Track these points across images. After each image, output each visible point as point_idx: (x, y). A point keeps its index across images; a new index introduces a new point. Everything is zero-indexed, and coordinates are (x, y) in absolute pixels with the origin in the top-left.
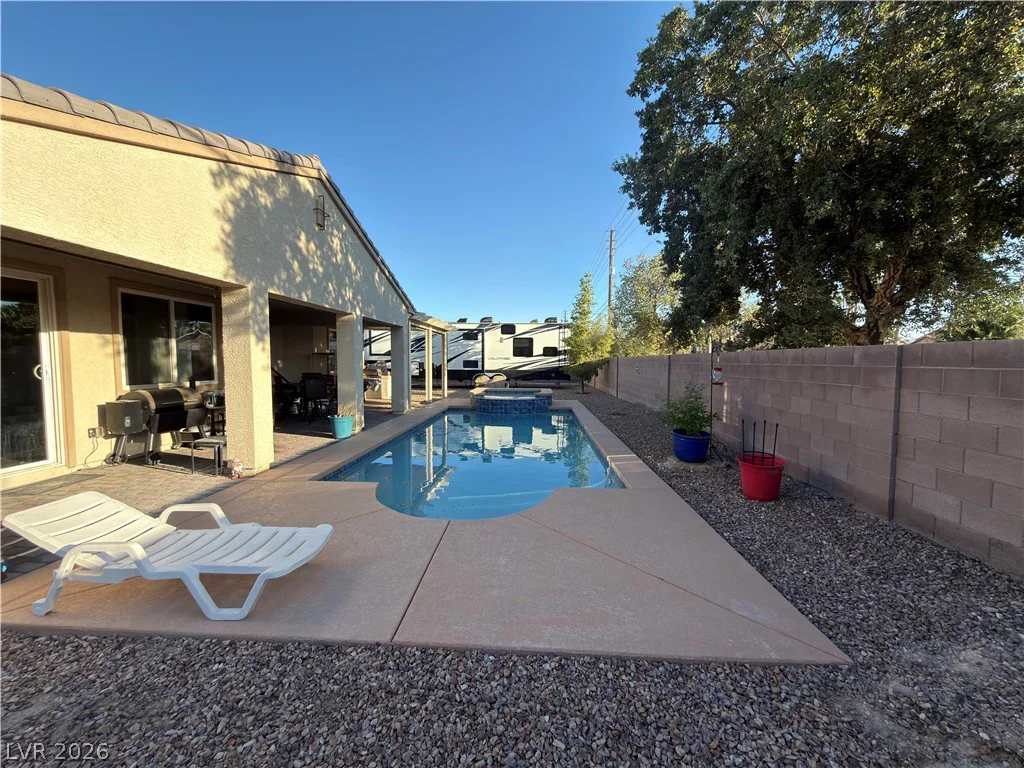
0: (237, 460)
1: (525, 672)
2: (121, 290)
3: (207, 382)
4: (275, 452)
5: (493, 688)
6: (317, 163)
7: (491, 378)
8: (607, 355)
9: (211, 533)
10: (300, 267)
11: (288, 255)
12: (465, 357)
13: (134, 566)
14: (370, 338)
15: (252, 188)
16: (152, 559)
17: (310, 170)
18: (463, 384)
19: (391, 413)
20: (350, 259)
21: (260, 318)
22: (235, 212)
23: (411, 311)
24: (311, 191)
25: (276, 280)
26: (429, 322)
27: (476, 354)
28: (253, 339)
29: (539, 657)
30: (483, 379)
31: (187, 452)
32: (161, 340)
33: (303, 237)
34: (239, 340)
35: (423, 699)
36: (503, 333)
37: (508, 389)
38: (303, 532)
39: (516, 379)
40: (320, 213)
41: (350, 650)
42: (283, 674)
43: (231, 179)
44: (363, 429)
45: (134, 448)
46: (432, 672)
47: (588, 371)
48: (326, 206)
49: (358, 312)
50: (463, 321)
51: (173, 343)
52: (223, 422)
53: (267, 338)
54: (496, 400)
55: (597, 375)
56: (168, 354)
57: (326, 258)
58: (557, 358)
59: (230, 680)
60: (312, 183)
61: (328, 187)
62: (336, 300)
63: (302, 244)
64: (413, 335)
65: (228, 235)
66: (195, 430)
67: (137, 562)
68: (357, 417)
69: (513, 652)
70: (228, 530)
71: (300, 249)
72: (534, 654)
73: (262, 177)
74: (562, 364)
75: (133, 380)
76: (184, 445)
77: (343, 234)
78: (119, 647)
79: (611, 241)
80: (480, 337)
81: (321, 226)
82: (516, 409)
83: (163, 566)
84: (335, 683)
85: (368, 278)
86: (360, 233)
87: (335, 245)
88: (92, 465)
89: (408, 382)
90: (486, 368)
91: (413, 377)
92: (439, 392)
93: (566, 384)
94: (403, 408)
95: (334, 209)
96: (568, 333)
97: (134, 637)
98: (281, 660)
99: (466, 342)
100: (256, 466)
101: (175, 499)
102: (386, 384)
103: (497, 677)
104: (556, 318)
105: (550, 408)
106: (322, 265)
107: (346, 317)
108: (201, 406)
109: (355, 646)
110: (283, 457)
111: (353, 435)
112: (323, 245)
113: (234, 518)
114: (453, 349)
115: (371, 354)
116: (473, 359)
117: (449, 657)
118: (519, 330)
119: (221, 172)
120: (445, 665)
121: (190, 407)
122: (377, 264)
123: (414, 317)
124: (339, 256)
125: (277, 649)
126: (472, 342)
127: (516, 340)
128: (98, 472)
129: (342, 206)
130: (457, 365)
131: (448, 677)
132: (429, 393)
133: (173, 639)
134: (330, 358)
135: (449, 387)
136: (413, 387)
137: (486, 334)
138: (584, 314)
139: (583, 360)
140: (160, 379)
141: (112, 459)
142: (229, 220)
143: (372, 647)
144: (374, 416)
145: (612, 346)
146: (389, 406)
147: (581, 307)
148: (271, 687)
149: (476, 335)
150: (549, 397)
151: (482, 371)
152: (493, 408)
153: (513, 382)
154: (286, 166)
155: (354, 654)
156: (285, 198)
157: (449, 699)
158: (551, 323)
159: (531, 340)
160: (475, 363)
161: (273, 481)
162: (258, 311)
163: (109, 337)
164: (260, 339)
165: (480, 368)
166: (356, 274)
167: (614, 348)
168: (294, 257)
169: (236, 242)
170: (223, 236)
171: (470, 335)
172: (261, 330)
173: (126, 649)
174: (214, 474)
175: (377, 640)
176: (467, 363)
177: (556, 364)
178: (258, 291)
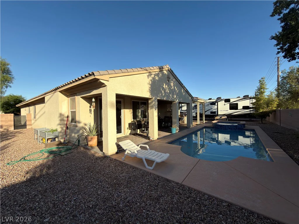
0: (151, 137)
1: (216, 203)
2: (132, 100)
3: (145, 119)
4: (158, 135)
5: (207, 203)
6: (168, 66)
7: (221, 117)
8: (274, 109)
9: (147, 151)
10: (164, 92)
11: (161, 89)
12: (211, 110)
13: (135, 155)
14: (182, 106)
15: (154, 76)
16: (138, 154)
17: (166, 68)
18: (211, 119)
19: (187, 127)
20: (175, 87)
21: (156, 105)
22: (151, 82)
23: (192, 98)
24: (167, 73)
25: (159, 96)
26: (198, 101)
27: (215, 109)
28: (154, 109)
29: (222, 201)
30: (218, 117)
31: (142, 134)
32: (138, 110)
33: (165, 85)
34: (152, 110)
35: (188, 198)
36: (225, 102)
37: (227, 121)
38: (163, 154)
39: (231, 117)
40: (169, 78)
41: (172, 182)
42: (159, 182)
43: (151, 76)
44: (179, 132)
45: (134, 132)
46: (191, 193)
47: (265, 115)
48: (170, 76)
49: (178, 101)
50: (210, 99)
51: (140, 110)
52: (148, 128)
53: (157, 109)
54: (221, 125)
55: (269, 116)
56: (139, 113)
57: (170, 89)
58: (249, 110)
59: (150, 180)
60: (167, 71)
61: (171, 71)
62: (172, 98)
63: (164, 86)
64: (193, 105)
65: (150, 88)
66: (143, 129)
67: (136, 154)
68: (177, 128)
69: (213, 197)
70: (150, 151)
71: (164, 88)
72: (220, 199)
73: (156, 73)
74: (252, 112)
75: (134, 118)
76: (141, 132)
77: (174, 82)
78: (133, 169)
79: (278, 61)
80: (216, 104)
81: (169, 81)
82: (229, 128)
83: (139, 156)
84: (169, 188)
85: (180, 91)
86: (178, 80)
87: (172, 85)
88: (128, 135)
89: (191, 118)
90: (219, 114)
91: (193, 117)
92: (202, 121)
93: (254, 119)
94: (190, 126)
95: (172, 76)
96: (254, 101)
97: (135, 168)
98: (159, 179)
99: (211, 106)
100: (154, 138)
101: (140, 143)
102: (185, 119)
103: (208, 201)
104: (248, 95)
105: (244, 128)
106: (169, 90)
107: (174, 102)
108: (144, 124)
109: (173, 182)
110: (160, 137)
111: (176, 133)
112: (169, 85)
113: (151, 149)
114: (207, 108)
115: (182, 110)
116: (214, 111)
117: (195, 192)
118: (232, 101)
119: (149, 75)
120: (194, 193)
121: (143, 124)
122: (183, 87)
123: (193, 100)
124: (173, 87)
125: (158, 177)
126: (213, 106)
127: (230, 104)
128: (128, 136)
129: (173, 75)
130: (208, 113)
131: (194, 196)
132: (198, 122)
133: (141, 170)
134: (171, 112)
135: (205, 120)
136: (193, 120)
137: (219, 103)
138: (262, 93)
139: (261, 111)
140: (138, 118)
141: (130, 134)
142: (150, 85)
143: (177, 183)
144: (182, 128)
145: (277, 105)
146: (186, 125)
147: (260, 90)
148: (157, 184)
149: (215, 103)
150: (244, 125)
151: (218, 115)
152: (220, 128)
153: (229, 119)
154: (161, 69)
155: (173, 183)
156: (161, 77)
157: (194, 201)
158: (246, 97)
159: (237, 104)
160: (215, 112)
161: (158, 142)
162: (155, 103)
163: (130, 110)
164: (156, 109)
165: (216, 114)
166: (177, 91)
167: (279, 106)
168: (162, 90)
169: (151, 89)
170: (149, 88)
171: (213, 104)
172: (156, 107)
173: (134, 169)
174: (147, 139)
175: (178, 182)
176: (212, 112)
177: (249, 112)
178: (155, 99)
